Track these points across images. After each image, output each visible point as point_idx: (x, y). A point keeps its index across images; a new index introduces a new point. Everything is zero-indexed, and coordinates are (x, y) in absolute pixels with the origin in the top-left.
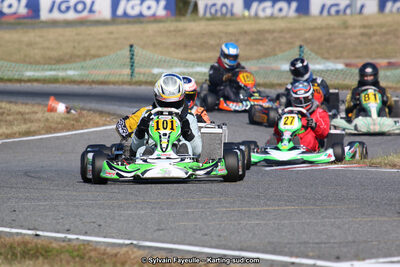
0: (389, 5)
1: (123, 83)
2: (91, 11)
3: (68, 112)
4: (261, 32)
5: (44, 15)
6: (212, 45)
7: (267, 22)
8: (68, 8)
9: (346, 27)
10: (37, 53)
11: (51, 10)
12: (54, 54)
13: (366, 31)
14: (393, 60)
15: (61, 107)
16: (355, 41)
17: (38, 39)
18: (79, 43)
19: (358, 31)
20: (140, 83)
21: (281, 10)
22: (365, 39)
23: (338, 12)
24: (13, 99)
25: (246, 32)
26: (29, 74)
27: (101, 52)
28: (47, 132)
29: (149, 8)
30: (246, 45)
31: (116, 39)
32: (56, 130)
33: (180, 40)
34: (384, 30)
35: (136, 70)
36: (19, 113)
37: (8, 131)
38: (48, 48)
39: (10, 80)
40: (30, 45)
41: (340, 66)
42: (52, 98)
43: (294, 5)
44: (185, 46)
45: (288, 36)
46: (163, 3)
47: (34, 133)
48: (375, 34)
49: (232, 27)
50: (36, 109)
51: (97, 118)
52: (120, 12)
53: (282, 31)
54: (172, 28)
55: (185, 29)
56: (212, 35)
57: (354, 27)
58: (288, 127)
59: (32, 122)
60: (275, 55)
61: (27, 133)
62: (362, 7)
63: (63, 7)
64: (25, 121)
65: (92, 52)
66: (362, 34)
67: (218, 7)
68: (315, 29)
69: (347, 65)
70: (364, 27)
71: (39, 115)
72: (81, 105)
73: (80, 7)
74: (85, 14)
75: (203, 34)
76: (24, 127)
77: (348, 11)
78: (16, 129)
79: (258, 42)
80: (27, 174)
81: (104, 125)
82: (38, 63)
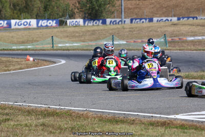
0: (134, 20)
1: (51, 50)
2: (30, 25)
3: (34, 61)
4: (94, 31)
5: (13, 27)
6: (77, 36)
7: (96, 27)
8: (21, 24)
9: (124, 29)
10: (15, 40)
11: (15, 25)
12: (21, 40)
13: (131, 30)
14: (143, 40)
15: (31, 59)
16: (127, 33)
17: (15, 35)
18: (30, 36)
19: (128, 30)
20: (57, 50)
21: (96, 23)
22: (131, 33)
23: (116, 23)
24: (13, 57)
25: (89, 31)
26: (14, 47)
27: (38, 39)
28: (28, 68)
29: (50, 23)
30: (89, 35)
31: (43, 34)
32: (31, 67)
33: (65, 34)
34: (137, 29)
35: (54, 45)
36: (17, 61)
37: (14, 68)
38: (18, 38)
39: (10, 50)
40: (12, 37)
41: (125, 42)
42: (28, 56)
43: (101, 21)
44: (67, 36)
45: (104, 32)
46: (55, 21)
47: (23, 69)
48: (134, 31)
49: (84, 29)
50: (22, 60)
51: (45, 63)
52: (39, 25)
53: (101, 30)
54: (63, 30)
55: (67, 31)
56: (77, 32)
57: (126, 28)
58: (111, 65)
59: (22, 64)
60: (100, 39)
61: (21, 69)
62: (125, 21)
63: (19, 24)
64: (19, 64)
65: (35, 39)
66: (130, 31)
67: (74, 22)
68: (113, 29)
69: (127, 42)
70: (130, 28)
71: (24, 62)
72: (38, 58)
73: (25, 24)
74: (27, 26)
75: (74, 32)
76: (19, 67)
77: (120, 23)
78: (16, 67)
79: (93, 34)
80: (29, 84)
81: (47, 65)
82: (16, 44)
